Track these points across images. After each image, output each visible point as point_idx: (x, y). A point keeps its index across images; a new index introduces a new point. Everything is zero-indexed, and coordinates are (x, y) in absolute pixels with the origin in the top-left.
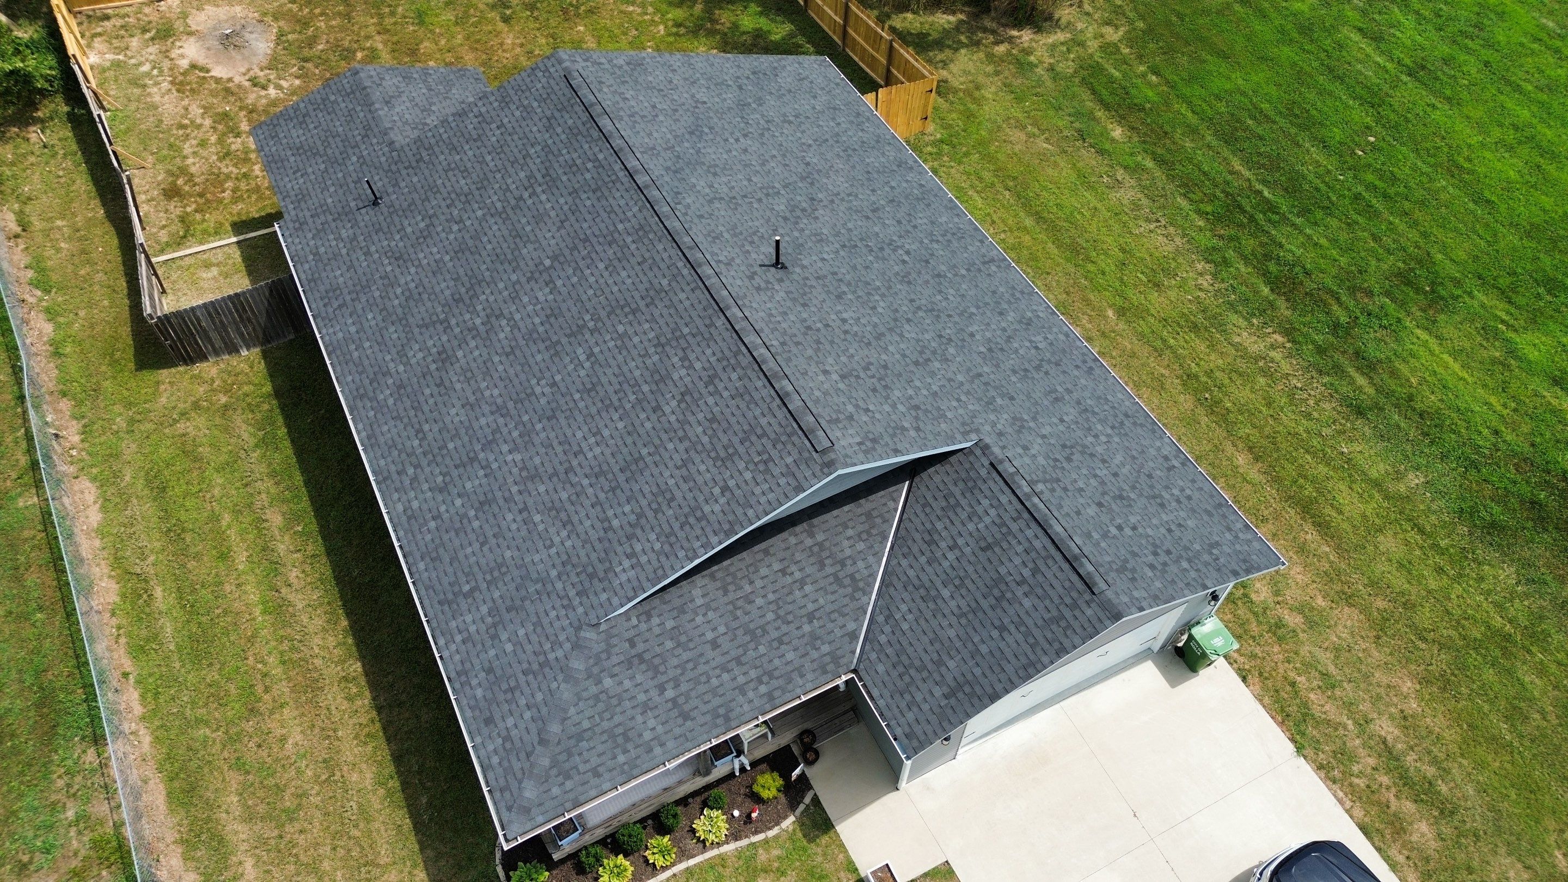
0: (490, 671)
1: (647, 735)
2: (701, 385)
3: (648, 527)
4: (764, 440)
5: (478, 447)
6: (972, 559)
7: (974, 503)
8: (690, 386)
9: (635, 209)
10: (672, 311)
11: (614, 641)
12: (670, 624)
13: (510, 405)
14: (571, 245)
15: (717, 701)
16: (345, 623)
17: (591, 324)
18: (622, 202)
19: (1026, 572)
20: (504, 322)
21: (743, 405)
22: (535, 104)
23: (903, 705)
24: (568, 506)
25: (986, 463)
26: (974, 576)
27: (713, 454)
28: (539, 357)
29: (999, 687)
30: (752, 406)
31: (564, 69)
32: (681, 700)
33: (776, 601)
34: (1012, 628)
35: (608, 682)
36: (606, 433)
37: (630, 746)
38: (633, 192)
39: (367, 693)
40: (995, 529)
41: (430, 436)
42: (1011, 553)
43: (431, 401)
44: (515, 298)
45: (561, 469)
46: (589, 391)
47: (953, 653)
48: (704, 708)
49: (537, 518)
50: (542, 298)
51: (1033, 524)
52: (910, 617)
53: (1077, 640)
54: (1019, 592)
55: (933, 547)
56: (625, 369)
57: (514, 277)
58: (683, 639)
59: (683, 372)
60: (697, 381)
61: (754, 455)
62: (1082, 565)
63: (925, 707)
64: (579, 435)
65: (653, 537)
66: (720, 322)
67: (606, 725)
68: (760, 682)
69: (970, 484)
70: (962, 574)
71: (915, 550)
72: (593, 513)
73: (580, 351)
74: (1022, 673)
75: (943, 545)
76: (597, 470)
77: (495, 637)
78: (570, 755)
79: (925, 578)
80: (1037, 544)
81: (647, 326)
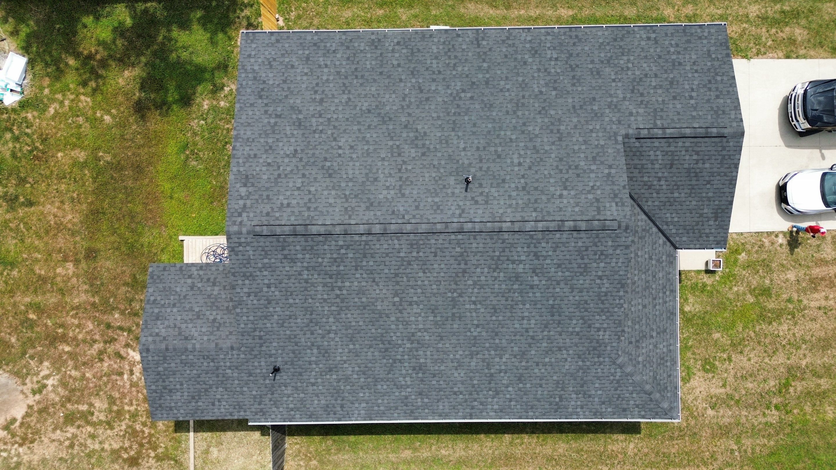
0: (603, 403)
1: (665, 350)
2: (536, 262)
3: (591, 318)
4: (590, 249)
5: (486, 371)
6: (671, 175)
7: (647, 158)
8: (532, 267)
9: (396, 242)
10: (479, 254)
11: (627, 350)
12: (630, 323)
13: (474, 349)
14: (394, 284)
15: (664, 316)
16: (482, 436)
17: (455, 295)
18: (385, 246)
19: (695, 157)
20: (419, 334)
21: (563, 249)
22: (266, 261)
23: (705, 238)
24: (552, 345)
25: (634, 140)
26: (679, 179)
27: (578, 274)
28: (456, 326)
29: (729, 199)
30: (567, 245)
31: (248, 233)
32: (658, 330)
33: (639, 271)
34: (712, 178)
35: (640, 359)
36: (526, 314)
37: (666, 359)
38: (382, 238)
39: (523, 435)
40: (666, 157)
41: (462, 389)
42: (682, 158)
43: (441, 382)
44: (407, 323)
45: (530, 341)
46: (495, 312)
47: (702, 207)
48: (665, 321)
49: (547, 360)
50: (419, 311)
51: (677, 140)
52: (674, 215)
53: (737, 157)
54: (700, 165)
55: (653, 187)
56: (496, 290)
57: (393, 319)
58: (637, 319)
59: (521, 266)
60: (532, 262)
61: (594, 257)
62: (711, 133)
63: (713, 231)
64: (517, 326)
65: (597, 317)
66: (506, 236)
67: (655, 366)
68: (665, 293)
69: (638, 154)
70: (673, 183)
71: (647, 195)
72: (564, 337)
73: (467, 306)
74: (731, 186)
75: (655, 183)
76: (543, 326)
77: (590, 396)
78: (659, 384)
79: (663, 199)
80: (687, 144)
81: (478, 270)
